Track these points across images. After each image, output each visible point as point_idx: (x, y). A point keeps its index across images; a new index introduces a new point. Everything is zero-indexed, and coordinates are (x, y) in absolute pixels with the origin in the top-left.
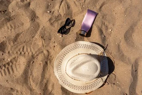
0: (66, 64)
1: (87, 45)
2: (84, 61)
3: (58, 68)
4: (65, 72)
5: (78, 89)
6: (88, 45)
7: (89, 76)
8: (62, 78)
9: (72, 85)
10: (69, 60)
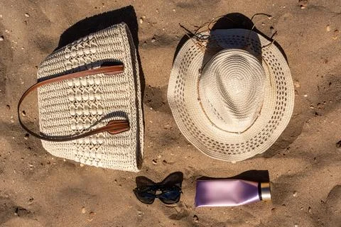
0: (220, 131)
1: (178, 77)
2: (216, 88)
3: (230, 151)
4: (239, 135)
5: (284, 107)
6: (177, 74)
7: (254, 77)
8: (254, 142)
9: (273, 119)
10: (213, 124)
